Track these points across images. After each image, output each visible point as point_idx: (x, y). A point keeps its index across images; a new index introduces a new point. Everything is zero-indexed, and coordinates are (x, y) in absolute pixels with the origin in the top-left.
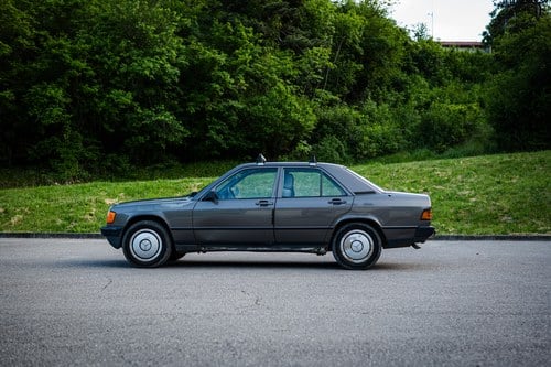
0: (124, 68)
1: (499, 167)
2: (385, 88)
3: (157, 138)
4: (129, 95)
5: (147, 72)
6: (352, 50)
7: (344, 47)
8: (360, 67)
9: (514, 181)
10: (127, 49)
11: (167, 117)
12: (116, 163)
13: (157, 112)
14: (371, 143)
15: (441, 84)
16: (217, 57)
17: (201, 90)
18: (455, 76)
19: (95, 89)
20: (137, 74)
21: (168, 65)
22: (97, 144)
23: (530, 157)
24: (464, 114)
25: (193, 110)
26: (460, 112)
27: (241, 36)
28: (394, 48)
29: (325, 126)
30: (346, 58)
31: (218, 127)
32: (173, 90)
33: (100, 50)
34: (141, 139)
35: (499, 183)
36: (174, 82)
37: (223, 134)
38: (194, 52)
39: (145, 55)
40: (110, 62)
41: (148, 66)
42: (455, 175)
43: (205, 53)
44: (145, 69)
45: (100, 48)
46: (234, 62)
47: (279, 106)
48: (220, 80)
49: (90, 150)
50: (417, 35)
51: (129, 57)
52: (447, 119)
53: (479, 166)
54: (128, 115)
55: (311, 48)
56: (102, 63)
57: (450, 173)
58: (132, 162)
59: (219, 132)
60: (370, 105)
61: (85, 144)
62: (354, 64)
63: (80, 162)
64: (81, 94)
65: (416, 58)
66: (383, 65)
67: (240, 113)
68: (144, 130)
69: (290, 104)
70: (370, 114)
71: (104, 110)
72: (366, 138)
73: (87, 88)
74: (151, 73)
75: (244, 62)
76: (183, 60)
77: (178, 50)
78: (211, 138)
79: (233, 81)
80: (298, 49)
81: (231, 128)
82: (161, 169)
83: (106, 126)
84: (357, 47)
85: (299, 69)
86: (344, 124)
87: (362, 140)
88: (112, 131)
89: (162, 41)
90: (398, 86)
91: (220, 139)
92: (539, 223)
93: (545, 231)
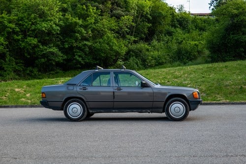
0: (33, 27)
1: (206, 70)
2: (163, 35)
3: (50, 60)
4: (36, 40)
5: (44, 29)
6: (146, 17)
7: (142, 16)
8: (150, 25)
9: (211, 76)
10: (35, 18)
11: (54, 50)
12: (31, 72)
13: (50, 47)
14: (152, 60)
15: (189, 32)
16: (78, 21)
17: (71, 37)
18: (196, 28)
19: (20, 37)
20: (39, 30)
21: (54, 26)
22: (22, 63)
23: (221, 64)
24: (197, 46)
25: (67, 46)
26: (195, 45)
27: (90, 12)
28: (166, 16)
29: (131, 52)
30: (143, 21)
31: (79, 54)
32: (58, 37)
33: (22, 19)
34: (43, 60)
35: (203, 77)
36: (57, 34)
37: (82, 57)
38: (67, 19)
39: (43, 21)
40: (26, 24)
41: (44, 26)
42: (184, 74)
43: (72, 19)
44: (42, 27)
45: (22, 18)
46: (86, 23)
47: (108, 44)
48: (79, 32)
49: (19, 66)
50: (179, 10)
51: (36, 22)
52: (189, 48)
53: (197, 69)
54: (36, 50)
55: (124, 16)
56: (23, 25)
57: (182, 73)
58: (39, 71)
59: (80, 56)
60: (155, 42)
61: (17, 63)
62: (147, 24)
63: (14, 72)
64: (13, 39)
65: (178, 21)
66: (161, 24)
67: (90, 47)
68: (44, 56)
69: (113, 43)
70: (154, 47)
71: (24, 47)
72: (150, 58)
73: (16, 37)
74: (46, 30)
75: (91, 23)
76: (61, 23)
77: (60, 18)
78: (75, 59)
79: (85, 32)
80: (118, 17)
81: (86, 54)
82: (52, 74)
83: (26, 55)
84: (149, 16)
85: (119, 26)
86: (140, 52)
87: (148, 59)
88: (29, 57)
89: (51, 14)
90: (170, 34)
91: (80, 59)
92: (218, 96)
93: (220, 100)
